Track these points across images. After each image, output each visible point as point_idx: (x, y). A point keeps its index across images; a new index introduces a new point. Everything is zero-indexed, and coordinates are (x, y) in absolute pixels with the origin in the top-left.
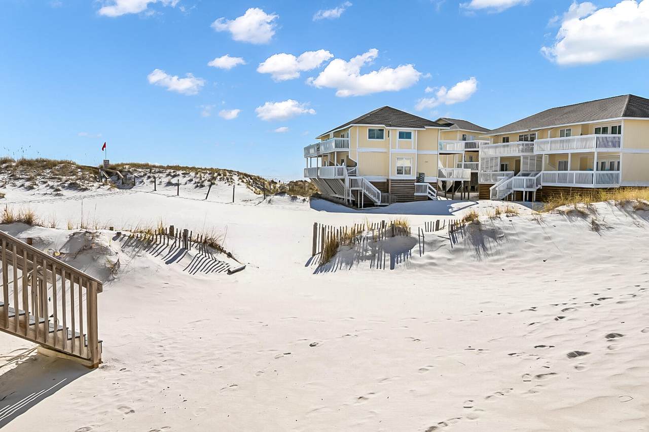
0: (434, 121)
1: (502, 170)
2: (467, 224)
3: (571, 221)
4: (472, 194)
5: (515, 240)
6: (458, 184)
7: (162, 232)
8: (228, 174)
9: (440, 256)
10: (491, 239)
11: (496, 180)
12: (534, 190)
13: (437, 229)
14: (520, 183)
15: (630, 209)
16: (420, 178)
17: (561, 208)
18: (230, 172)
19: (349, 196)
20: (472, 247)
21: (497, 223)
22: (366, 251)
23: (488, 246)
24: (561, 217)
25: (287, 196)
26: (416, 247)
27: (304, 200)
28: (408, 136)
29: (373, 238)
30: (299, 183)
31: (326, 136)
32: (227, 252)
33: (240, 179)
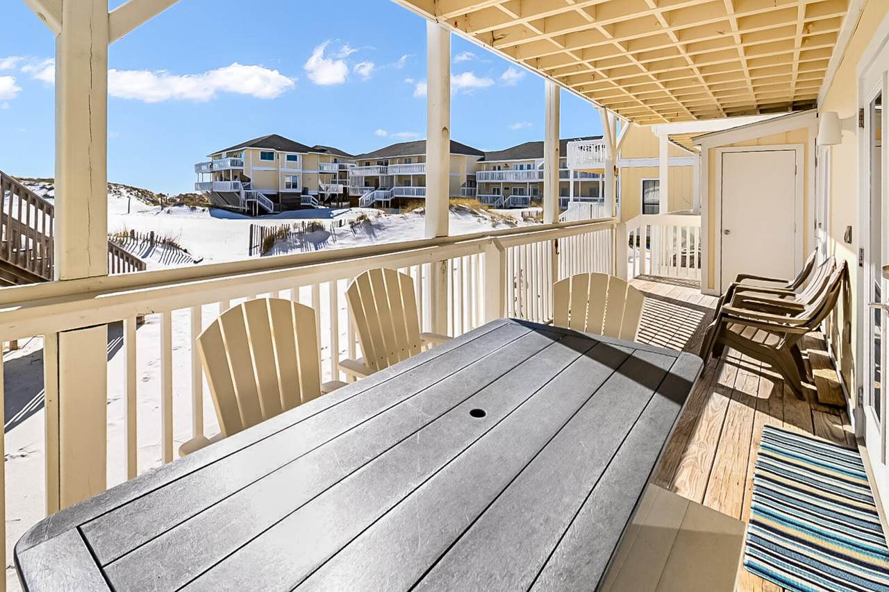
0: (311, 146)
1: (366, 186)
2: (362, 221)
3: (422, 217)
4: (344, 204)
5: (392, 230)
6: (333, 195)
7: (125, 235)
8: (113, 187)
9: (349, 242)
10: (378, 230)
11: (362, 193)
12: (389, 200)
13: (340, 226)
14: (380, 195)
15: (453, 209)
16: (305, 191)
17: (416, 210)
18: (115, 185)
19: (244, 206)
20: (367, 236)
21: (380, 220)
22: (296, 242)
23: (376, 234)
24: (416, 215)
25: (185, 207)
26: (330, 238)
27: (204, 210)
28: (294, 158)
29: (300, 233)
30: (189, 196)
31: (218, 155)
32: (184, 249)
33: (128, 191)
